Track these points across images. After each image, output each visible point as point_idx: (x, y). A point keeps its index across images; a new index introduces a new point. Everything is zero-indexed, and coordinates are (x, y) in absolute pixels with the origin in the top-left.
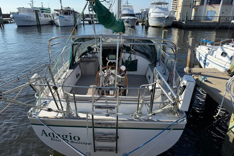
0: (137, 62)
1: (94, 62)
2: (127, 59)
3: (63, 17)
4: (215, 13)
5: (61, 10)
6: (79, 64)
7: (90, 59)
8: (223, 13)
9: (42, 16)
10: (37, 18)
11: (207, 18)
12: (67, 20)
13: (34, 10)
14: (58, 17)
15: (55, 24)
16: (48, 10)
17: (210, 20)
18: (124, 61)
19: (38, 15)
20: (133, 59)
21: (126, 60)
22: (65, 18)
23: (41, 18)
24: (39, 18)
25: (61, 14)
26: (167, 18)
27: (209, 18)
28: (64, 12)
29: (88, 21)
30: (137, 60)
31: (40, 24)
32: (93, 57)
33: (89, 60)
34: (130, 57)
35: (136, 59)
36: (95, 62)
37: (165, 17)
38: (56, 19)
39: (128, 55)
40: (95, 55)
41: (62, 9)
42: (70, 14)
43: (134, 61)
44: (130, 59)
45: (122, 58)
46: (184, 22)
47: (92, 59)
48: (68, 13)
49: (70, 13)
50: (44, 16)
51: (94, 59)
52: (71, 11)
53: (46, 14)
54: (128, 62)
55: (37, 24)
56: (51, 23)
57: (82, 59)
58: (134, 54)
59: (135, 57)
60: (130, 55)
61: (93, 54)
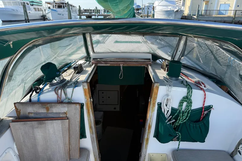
0: (208, 115)
1: (62, 118)
2: (176, 106)
3: (55, 10)
4: (229, 6)
5: (53, 2)
7: (48, 109)
8: (238, 6)
9: (31, 10)
10: (25, 11)
11: (219, 12)
12: (60, 14)
13: (21, 3)
14: (50, 11)
15: (47, 19)
16: (39, 3)
17: (223, 14)
18: (167, 110)
19: (26, 9)
20: (197, 104)
21: (173, 109)
22: (58, 12)
23: (30, 11)
24: (28, 12)
25: (54, 7)
26: (176, 11)
27: (222, 12)
28: (57, 5)
29: (85, 16)
30: (209, 108)
31: (28, 19)
33: (43, 111)
34: (187, 99)
35: (207, 105)
36: (67, 121)
37: (173, 11)
38: (48, 13)
39: (179, 92)
40: (66, 94)
41: (55, 2)
42: (64, 8)
43: (200, 111)
44: (185, 104)
45: (158, 100)
46: (195, 17)
48: (62, 6)
49: (64, 6)
50: (33, 10)
51: (63, 109)
52: (66, 4)
53: (36, 7)
54: (178, 116)
55: (26, 19)
56: (43, 18)
57: (20, 110)
58: (201, 87)
59: (205, 98)
60: (188, 93)
61: (58, 92)
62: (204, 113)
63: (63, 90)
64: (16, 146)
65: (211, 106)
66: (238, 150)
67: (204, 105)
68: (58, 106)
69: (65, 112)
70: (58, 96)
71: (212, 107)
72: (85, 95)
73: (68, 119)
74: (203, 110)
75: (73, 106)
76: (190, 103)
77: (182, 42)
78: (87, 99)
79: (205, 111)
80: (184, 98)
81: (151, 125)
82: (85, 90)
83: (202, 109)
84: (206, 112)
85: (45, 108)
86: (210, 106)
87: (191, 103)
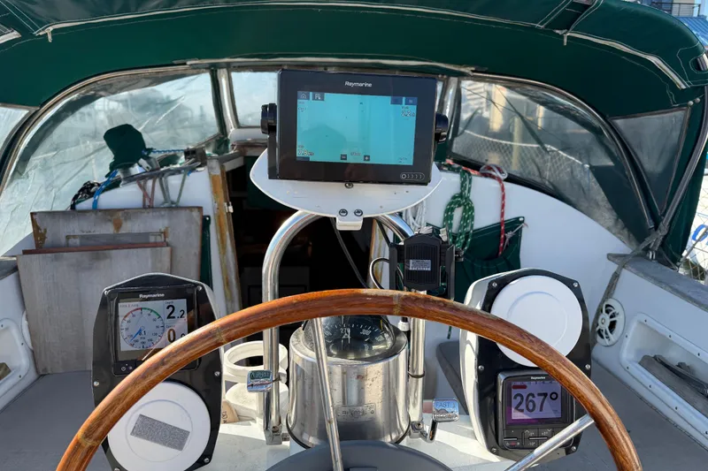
0: (517, 239)
1: (155, 245)
6: (15, 269)
7: (118, 226)
20: (485, 217)
30: (516, 224)
32: (148, 206)
33: (108, 229)
34: (461, 200)
35: (509, 216)
36: (166, 250)
40: (165, 190)
43: (494, 232)
44: (458, 213)
47: (132, 227)
51: (157, 224)
57: (45, 231)
58: (494, 173)
59: (503, 197)
60: (462, 186)
61: (145, 183)
62: (505, 238)
63: (158, 180)
64: (26, 322)
65: (521, 219)
66: (597, 329)
67: (502, 215)
68: (146, 214)
69: (163, 230)
70: (145, 195)
71: (523, 222)
72: (215, 192)
73: (168, 245)
74: (502, 228)
75: (183, 214)
76: (469, 209)
77: (451, 92)
78: (219, 205)
79: (506, 231)
80: (454, 197)
81: (380, 271)
82: (213, 179)
83: (500, 227)
84: (509, 235)
85: (110, 221)
86: (518, 218)
87: (472, 209)
